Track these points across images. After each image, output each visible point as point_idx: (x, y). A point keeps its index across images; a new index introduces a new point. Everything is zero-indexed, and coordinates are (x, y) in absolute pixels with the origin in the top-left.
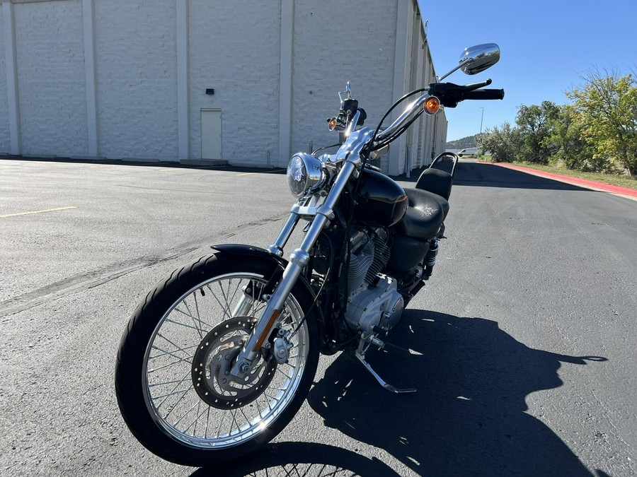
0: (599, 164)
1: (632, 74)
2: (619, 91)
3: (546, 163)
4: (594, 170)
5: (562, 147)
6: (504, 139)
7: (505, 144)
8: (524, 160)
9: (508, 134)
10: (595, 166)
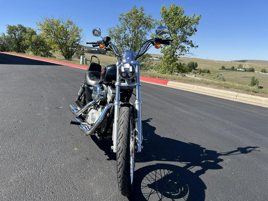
0: (47, 54)
1: (60, 19)
2: (56, 25)
3: (24, 52)
4: (45, 56)
5: (30, 46)
6: (3, 41)
7: (4, 42)
8: (13, 51)
9: (5, 38)
10: (45, 54)
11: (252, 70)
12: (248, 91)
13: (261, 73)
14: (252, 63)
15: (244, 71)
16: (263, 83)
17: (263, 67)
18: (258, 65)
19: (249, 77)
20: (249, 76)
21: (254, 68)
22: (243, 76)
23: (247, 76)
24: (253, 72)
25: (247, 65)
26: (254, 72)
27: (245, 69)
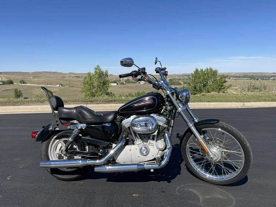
11: (11, 82)
12: (14, 104)
13: (20, 84)
14: (8, 75)
15: (2, 84)
16: (26, 93)
17: (20, 78)
18: (14, 77)
19: (10, 90)
20: (10, 88)
21: (12, 80)
22: (3, 89)
23: (8, 89)
24: (12, 84)
25: (3, 78)
26: (14, 84)
27: (3, 82)
